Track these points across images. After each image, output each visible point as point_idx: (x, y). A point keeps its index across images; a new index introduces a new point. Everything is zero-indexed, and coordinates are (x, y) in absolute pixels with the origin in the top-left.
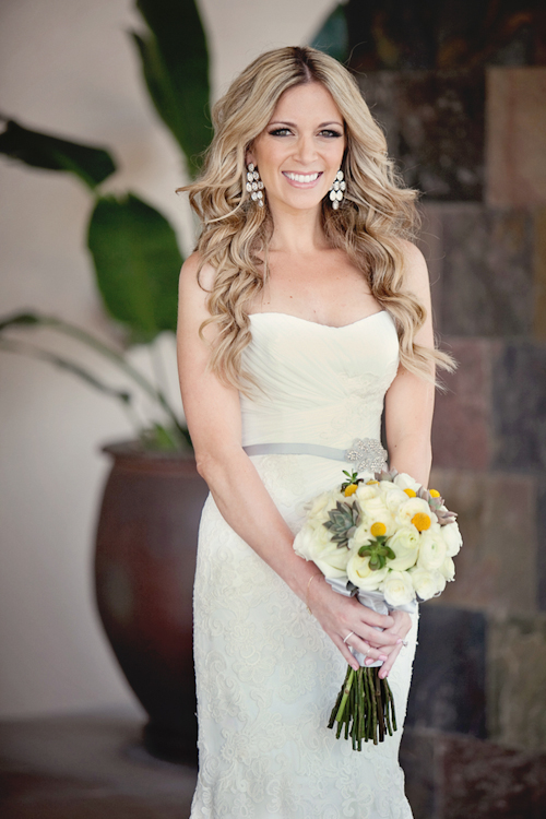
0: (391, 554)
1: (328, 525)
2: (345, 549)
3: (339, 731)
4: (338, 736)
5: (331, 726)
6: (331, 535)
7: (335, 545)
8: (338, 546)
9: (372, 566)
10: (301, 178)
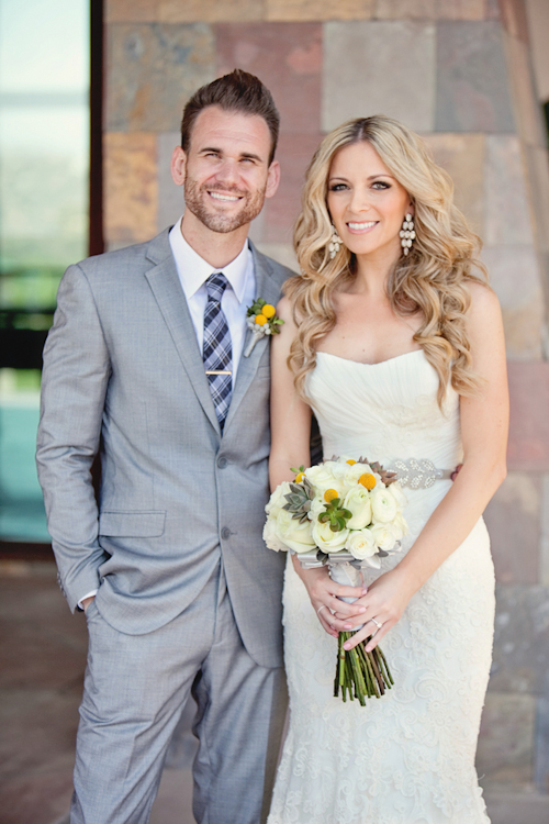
0: (347, 515)
1: (287, 508)
2: (307, 523)
3: (344, 695)
4: (344, 700)
5: (336, 694)
6: (292, 515)
7: (297, 522)
8: (301, 523)
9: (334, 528)
10: (362, 226)
